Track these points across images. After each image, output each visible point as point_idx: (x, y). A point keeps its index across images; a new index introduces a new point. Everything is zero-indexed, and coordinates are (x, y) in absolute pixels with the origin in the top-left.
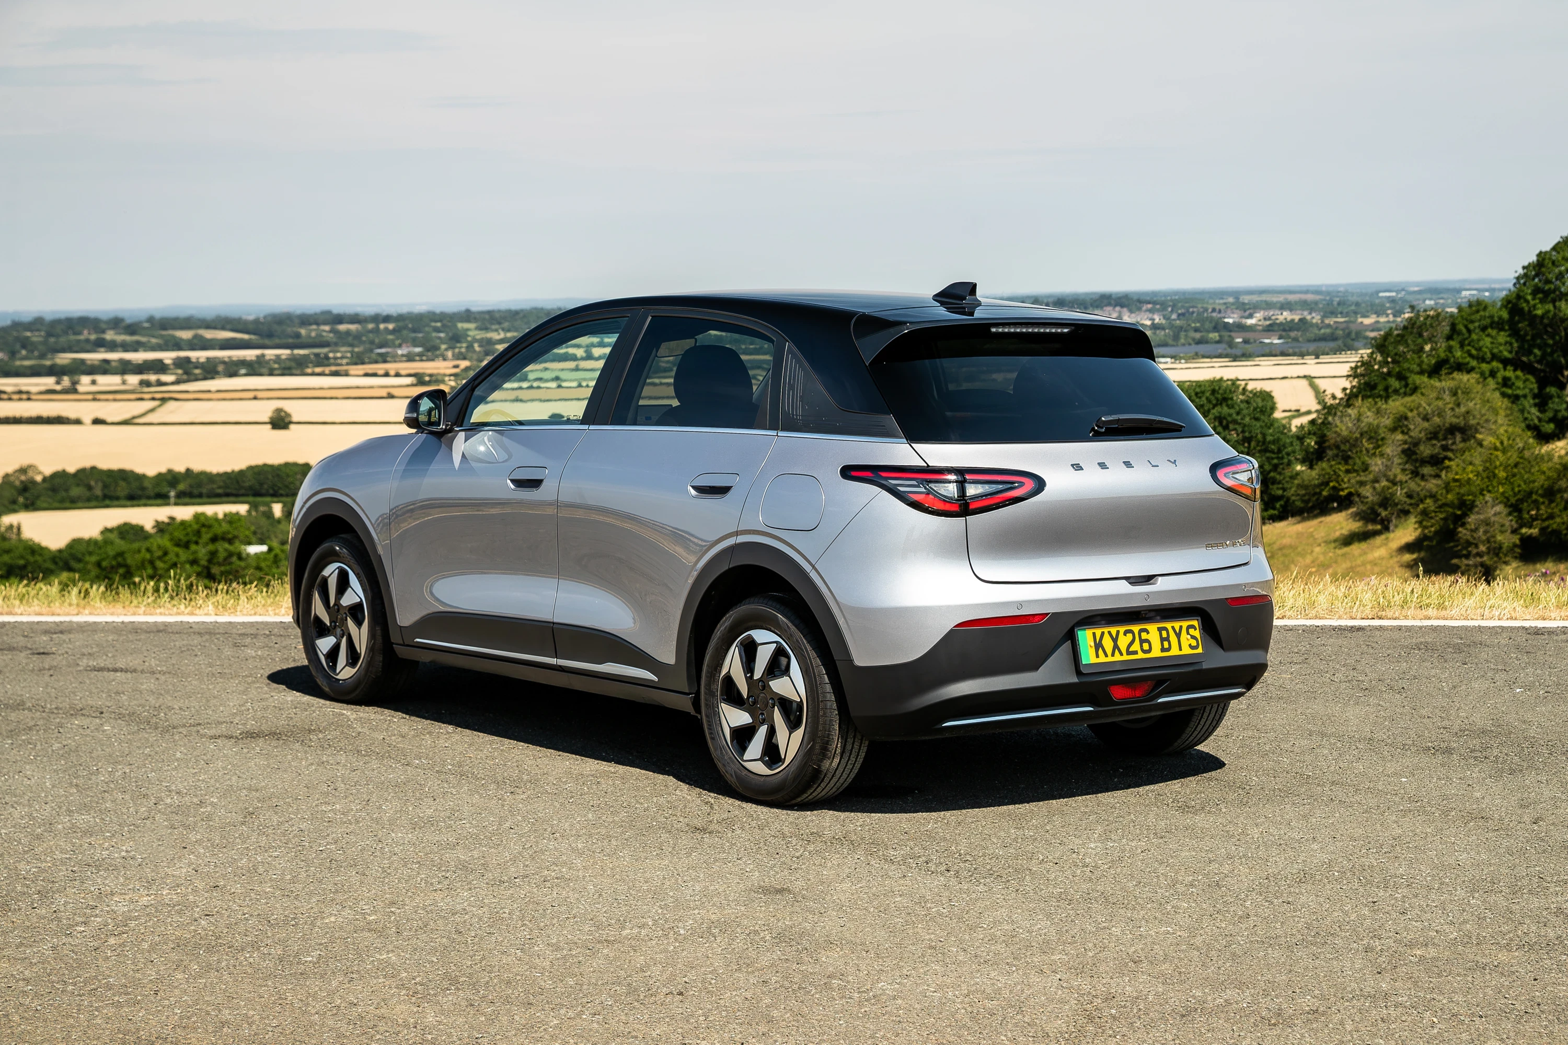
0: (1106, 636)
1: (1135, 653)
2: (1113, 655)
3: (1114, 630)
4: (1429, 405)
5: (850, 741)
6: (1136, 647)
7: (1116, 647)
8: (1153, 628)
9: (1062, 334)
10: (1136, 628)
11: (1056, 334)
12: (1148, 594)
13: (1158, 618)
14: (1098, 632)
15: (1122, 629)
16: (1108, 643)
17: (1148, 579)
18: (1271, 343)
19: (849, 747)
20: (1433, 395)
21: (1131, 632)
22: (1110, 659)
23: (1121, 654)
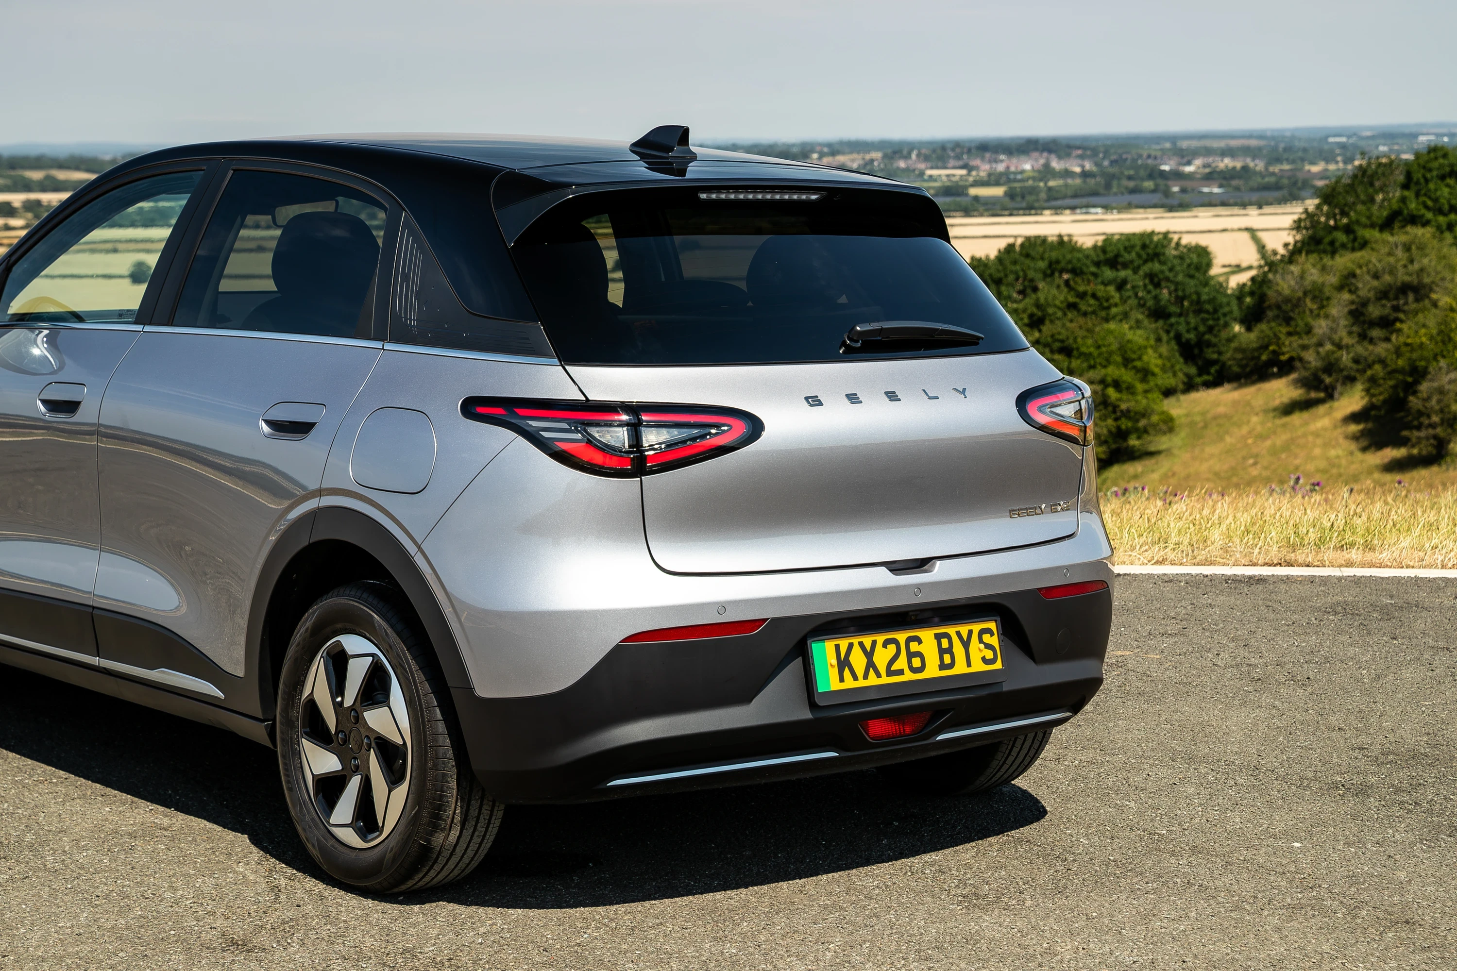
0: (856, 649)
1: (901, 672)
2: (866, 677)
3: (867, 641)
4: (1380, 261)
5: (475, 804)
6: (901, 663)
7: (871, 665)
8: (927, 635)
9: (809, 202)
10: (901, 637)
11: (800, 202)
12: (919, 587)
13: (936, 620)
14: (844, 644)
15: (880, 638)
16: (858, 660)
17: (921, 564)
18: (1211, 193)
19: (474, 812)
20: (1385, 250)
21: (895, 641)
22: (861, 683)
23: (879, 675)
